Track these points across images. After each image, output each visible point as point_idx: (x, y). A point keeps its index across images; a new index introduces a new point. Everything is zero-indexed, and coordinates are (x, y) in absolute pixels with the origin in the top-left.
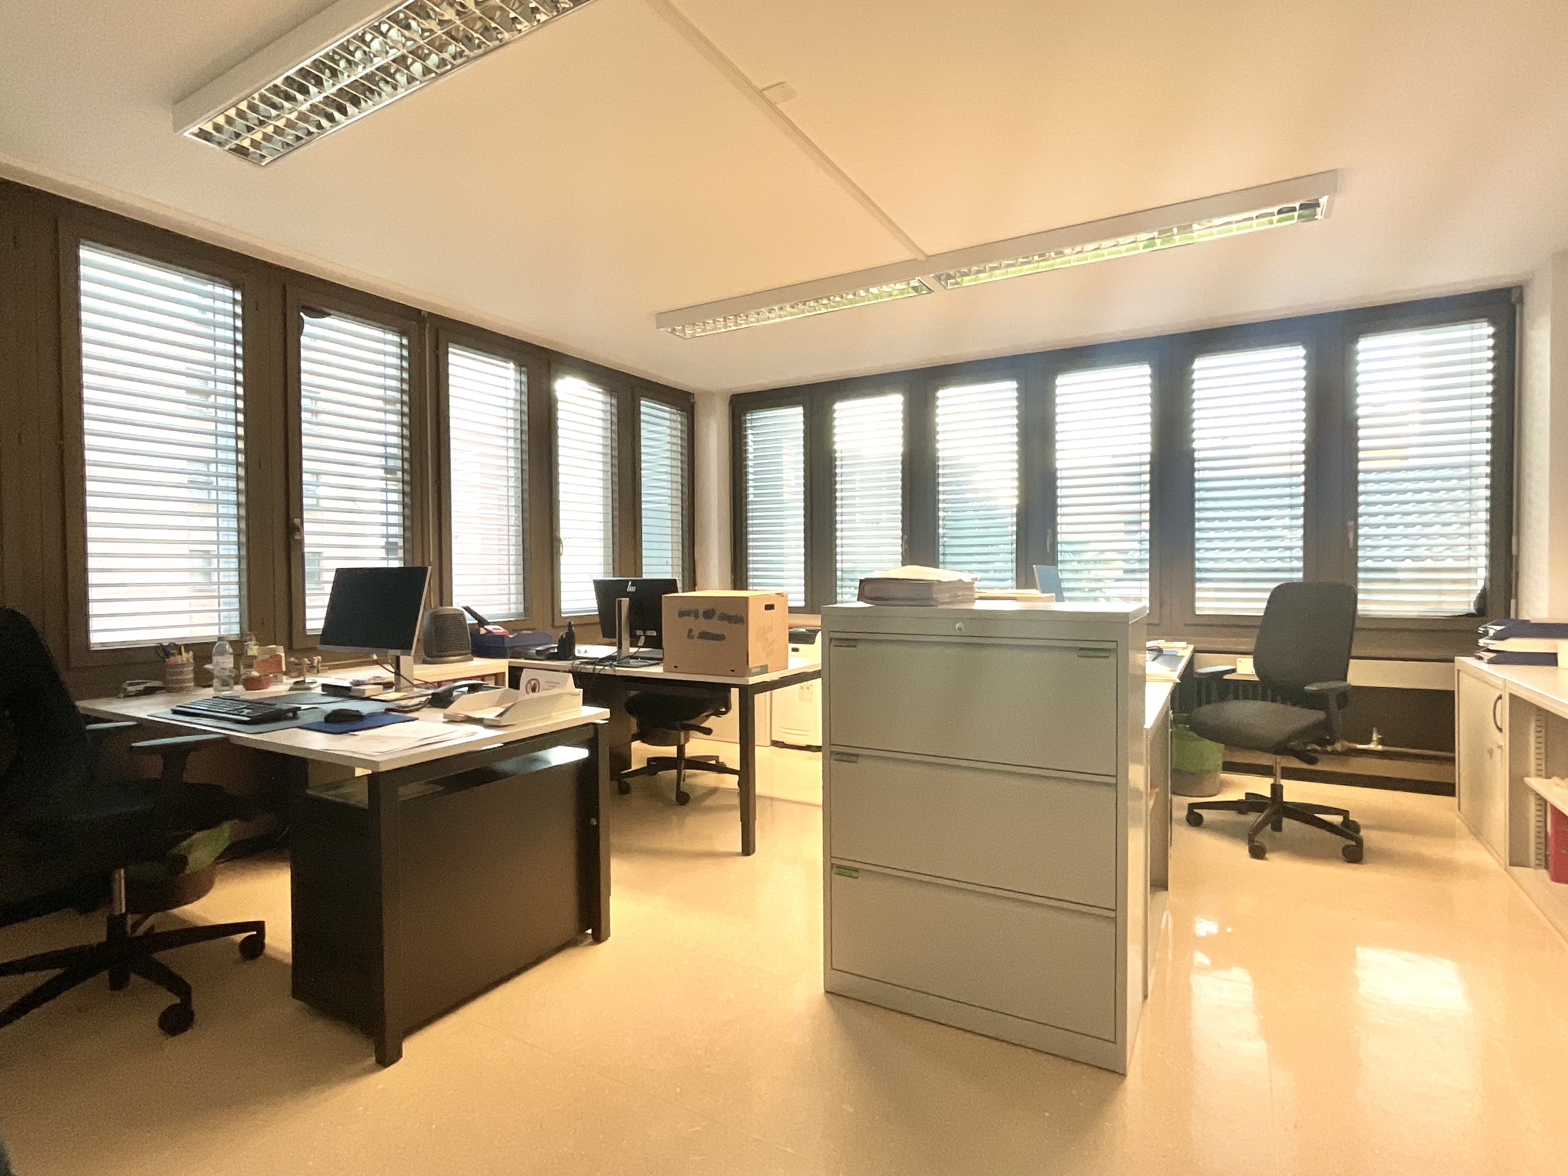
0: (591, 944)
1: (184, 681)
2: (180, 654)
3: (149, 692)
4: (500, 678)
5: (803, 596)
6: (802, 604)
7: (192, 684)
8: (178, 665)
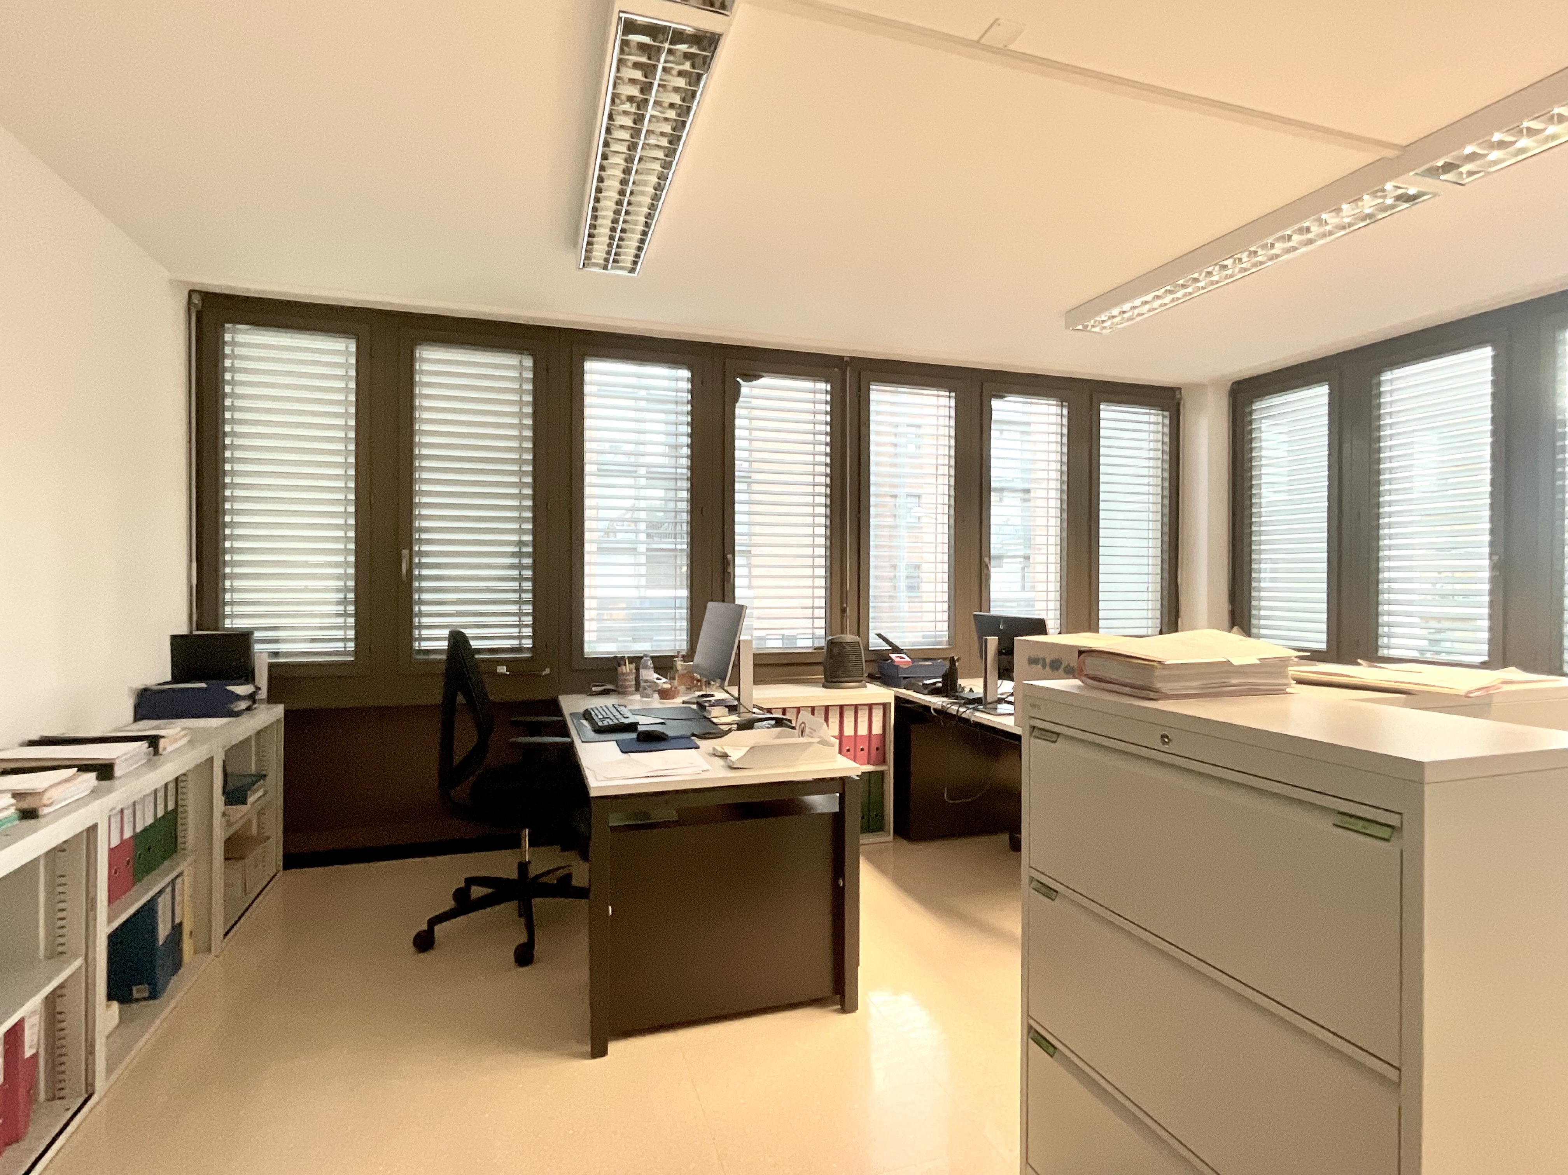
0: (837, 1011)
1: (627, 687)
2: (625, 665)
3: (606, 693)
4: (888, 707)
5: (1324, 637)
6: (1323, 646)
7: (633, 689)
8: (623, 674)
